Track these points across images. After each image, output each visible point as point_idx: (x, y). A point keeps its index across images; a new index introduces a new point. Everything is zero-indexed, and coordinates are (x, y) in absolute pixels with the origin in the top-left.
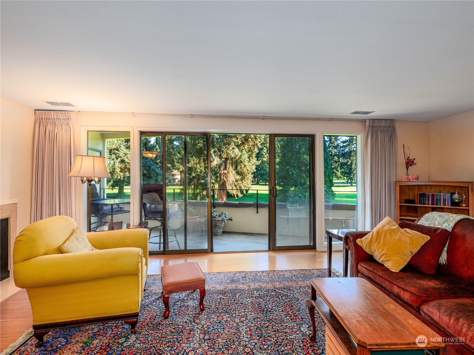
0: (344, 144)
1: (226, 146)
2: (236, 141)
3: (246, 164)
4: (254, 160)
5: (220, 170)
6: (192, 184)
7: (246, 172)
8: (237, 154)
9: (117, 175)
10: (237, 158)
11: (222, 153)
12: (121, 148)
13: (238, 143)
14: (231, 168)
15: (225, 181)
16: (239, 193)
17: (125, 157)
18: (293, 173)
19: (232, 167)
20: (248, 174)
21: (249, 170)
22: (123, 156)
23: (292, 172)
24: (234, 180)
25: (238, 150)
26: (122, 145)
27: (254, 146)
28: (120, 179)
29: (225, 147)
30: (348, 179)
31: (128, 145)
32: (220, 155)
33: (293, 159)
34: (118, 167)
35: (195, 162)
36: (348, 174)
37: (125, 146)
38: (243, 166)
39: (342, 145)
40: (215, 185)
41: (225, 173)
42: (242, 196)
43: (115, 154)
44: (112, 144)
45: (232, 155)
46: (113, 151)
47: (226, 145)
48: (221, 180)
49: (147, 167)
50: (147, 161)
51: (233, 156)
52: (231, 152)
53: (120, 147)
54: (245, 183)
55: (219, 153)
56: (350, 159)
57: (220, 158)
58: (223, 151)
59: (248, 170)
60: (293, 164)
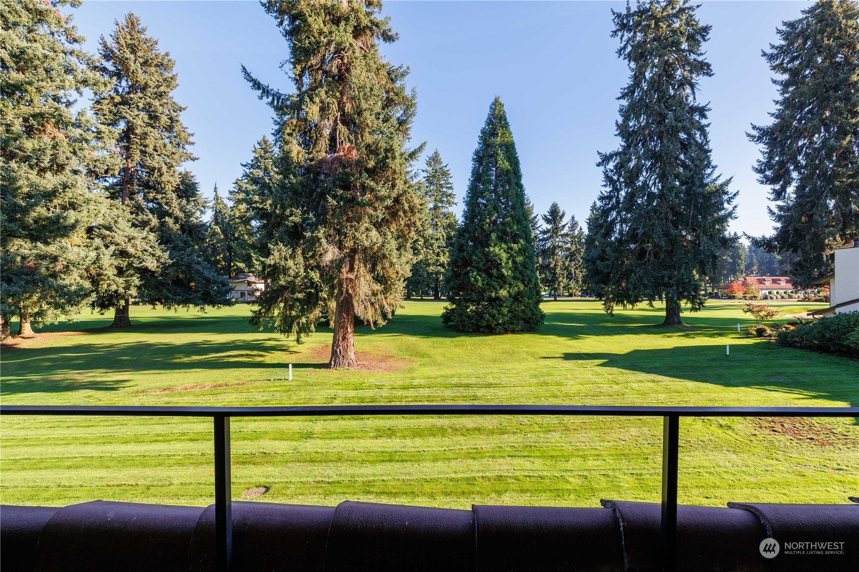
0: (545, 236)
1: (353, 224)
2: (373, 213)
3: (394, 260)
4: (408, 255)
5: (340, 271)
6: (280, 302)
7: (394, 276)
8: (375, 240)
9: (108, 282)
10: (376, 248)
11: (345, 238)
12: (119, 226)
13: (378, 217)
14: (362, 269)
15: (349, 295)
16: (380, 317)
17: (129, 245)
18: (476, 280)
19: (365, 266)
20: (399, 280)
21: (401, 272)
22: (123, 243)
23: (475, 278)
24: (370, 293)
25: (377, 233)
26: (120, 219)
27: (408, 226)
28: (116, 292)
29: (351, 226)
30: (551, 290)
31: (137, 220)
32: (340, 242)
33: (477, 256)
34: (112, 265)
35: (283, 254)
36: (550, 281)
37: (129, 221)
38: (387, 265)
39: (541, 238)
40: (329, 303)
41: (351, 280)
42: (384, 323)
43: (103, 237)
44: (93, 215)
45: (365, 242)
46: (98, 231)
47: (352, 222)
48: (341, 292)
49: (182, 265)
50: (183, 254)
51: (367, 244)
52: (364, 236)
53: (116, 222)
54: (390, 298)
55: (337, 238)
56: (553, 259)
57: (340, 248)
58: (346, 234)
59: (397, 273)
60: (477, 263)
